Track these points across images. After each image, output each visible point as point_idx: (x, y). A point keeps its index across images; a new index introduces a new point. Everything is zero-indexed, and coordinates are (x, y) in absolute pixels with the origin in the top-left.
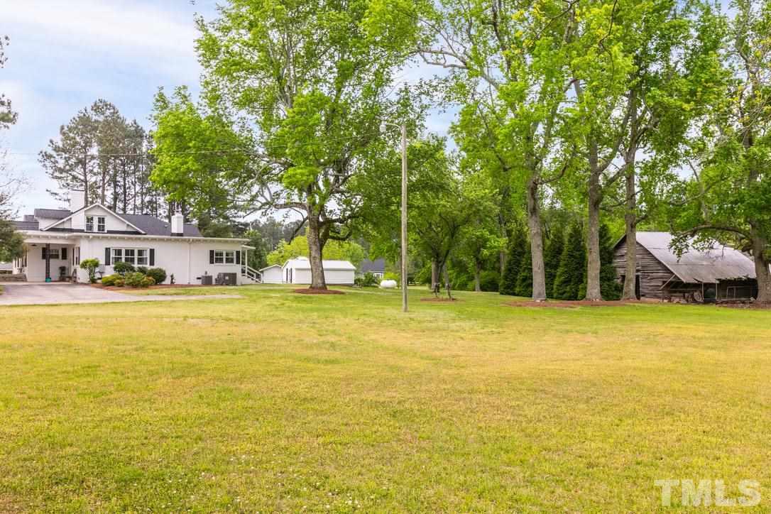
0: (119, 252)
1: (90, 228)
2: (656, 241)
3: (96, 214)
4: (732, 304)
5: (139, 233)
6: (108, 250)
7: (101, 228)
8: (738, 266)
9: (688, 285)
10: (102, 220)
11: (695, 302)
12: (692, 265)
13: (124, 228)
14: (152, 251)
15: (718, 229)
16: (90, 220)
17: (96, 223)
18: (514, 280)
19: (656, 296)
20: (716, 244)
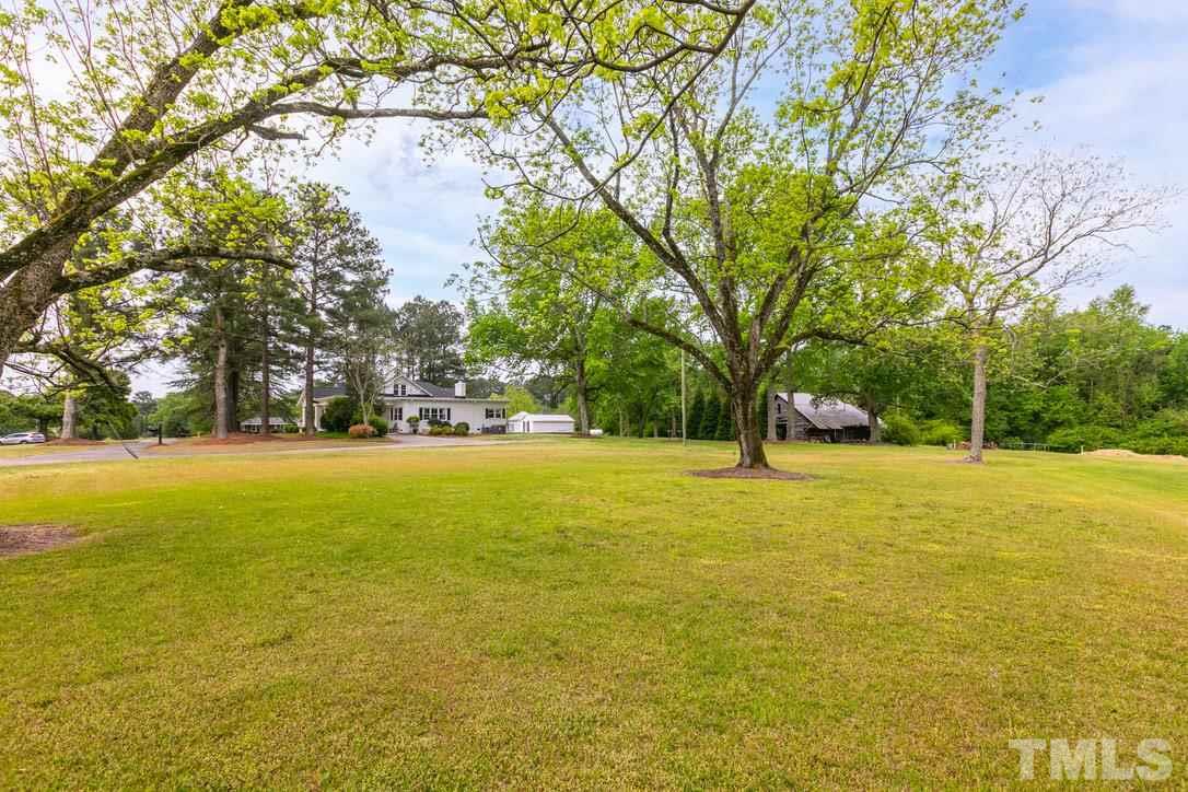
0: (427, 410)
1: (396, 392)
2: (802, 401)
3: (400, 383)
4: (852, 443)
5: (428, 396)
6: (421, 410)
7: (403, 393)
8: (854, 416)
9: (821, 430)
10: (403, 387)
11: (826, 442)
12: (824, 417)
13: (418, 393)
14: (449, 410)
15: (842, 393)
16: (396, 386)
17: (400, 390)
18: (696, 428)
19: (799, 439)
20: (839, 402)
